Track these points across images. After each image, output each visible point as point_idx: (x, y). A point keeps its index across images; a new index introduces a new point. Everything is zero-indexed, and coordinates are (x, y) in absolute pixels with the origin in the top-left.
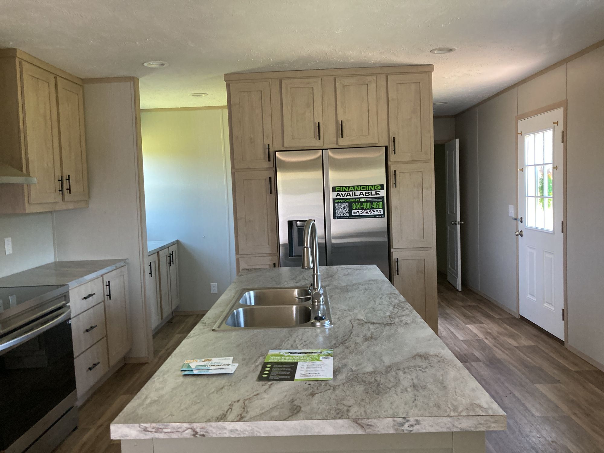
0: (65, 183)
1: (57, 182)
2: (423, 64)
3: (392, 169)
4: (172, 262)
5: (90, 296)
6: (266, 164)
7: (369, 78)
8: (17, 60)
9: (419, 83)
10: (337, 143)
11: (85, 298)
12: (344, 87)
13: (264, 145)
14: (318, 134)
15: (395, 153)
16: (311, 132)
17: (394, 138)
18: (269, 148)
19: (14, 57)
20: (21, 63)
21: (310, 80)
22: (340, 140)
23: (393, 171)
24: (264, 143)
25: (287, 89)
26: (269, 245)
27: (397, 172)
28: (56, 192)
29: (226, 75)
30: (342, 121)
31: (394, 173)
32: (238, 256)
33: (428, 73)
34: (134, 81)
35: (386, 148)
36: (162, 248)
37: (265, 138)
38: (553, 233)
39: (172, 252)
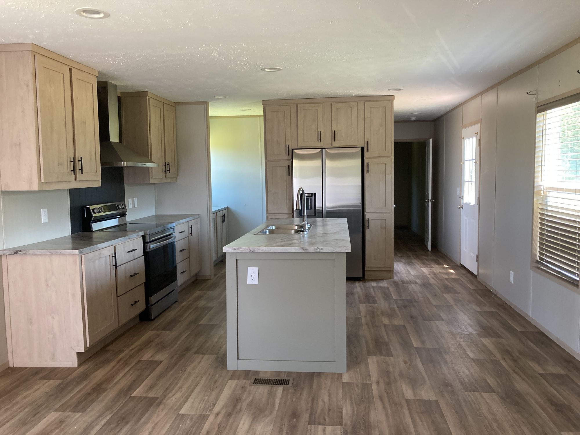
0: (167, 166)
1: (163, 166)
2: (387, 95)
3: (366, 161)
4: (224, 221)
5: (183, 232)
6: (287, 157)
7: (353, 104)
8: (148, 98)
9: (385, 107)
10: (332, 145)
11: (181, 232)
12: (337, 109)
13: (286, 145)
14: (319, 139)
15: (368, 152)
16: (315, 137)
17: (368, 142)
18: (288, 147)
19: (147, 96)
20: (149, 99)
21: (316, 105)
22: (334, 142)
23: (366, 163)
24: (285, 144)
25: (301, 110)
26: (287, 208)
27: (369, 164)
28: (162, 172)
29: (263, 101)
30: (335, 131)
31: (367, 164)
32: (268, 215)
33: (390, 101)
34: (206, 105)
35: (363, 148)
36: (219, 211)
37: (286, 140)
38: (474, 206)
39: (224, 214)
